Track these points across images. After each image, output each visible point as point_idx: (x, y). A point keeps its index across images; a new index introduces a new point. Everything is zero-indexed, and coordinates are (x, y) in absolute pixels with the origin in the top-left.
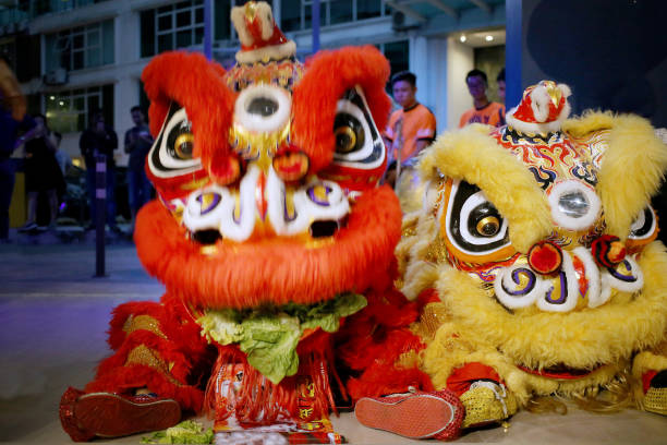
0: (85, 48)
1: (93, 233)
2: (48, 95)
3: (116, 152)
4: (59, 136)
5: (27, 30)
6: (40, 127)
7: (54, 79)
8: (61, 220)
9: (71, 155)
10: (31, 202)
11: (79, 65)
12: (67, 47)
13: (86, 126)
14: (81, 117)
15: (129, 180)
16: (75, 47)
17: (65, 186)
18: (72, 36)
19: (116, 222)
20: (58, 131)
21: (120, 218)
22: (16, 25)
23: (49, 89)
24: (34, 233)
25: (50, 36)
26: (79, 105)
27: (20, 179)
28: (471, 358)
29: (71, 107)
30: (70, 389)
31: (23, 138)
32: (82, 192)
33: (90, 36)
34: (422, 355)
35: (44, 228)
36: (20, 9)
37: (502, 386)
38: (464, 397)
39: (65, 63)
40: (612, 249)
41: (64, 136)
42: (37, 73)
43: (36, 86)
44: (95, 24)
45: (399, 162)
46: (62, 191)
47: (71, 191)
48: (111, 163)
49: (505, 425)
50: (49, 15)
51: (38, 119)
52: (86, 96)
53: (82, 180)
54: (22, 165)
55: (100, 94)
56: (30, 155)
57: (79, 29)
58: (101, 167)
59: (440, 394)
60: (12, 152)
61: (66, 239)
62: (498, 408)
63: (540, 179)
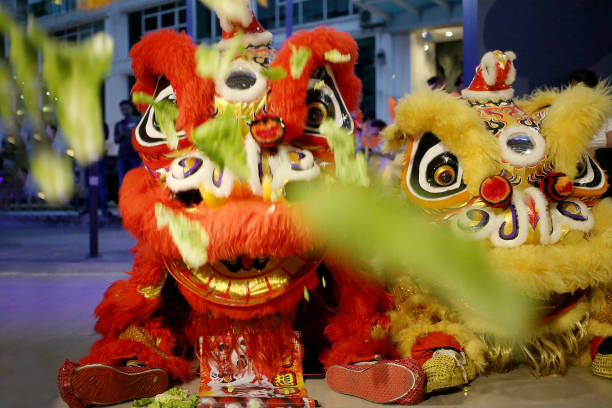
1: (87, 217)
15: (119, 168)
18: (66, 36)
19: (108, 207)
21: (111, 203)
28: (434, 329)
30: (67, 361)
33: (82, 36)
37: (462, 356)
38: (426, 365)
40: (559, 182)
44: (87, 26)
49: (466, 389)
50: (44, 17)
57: (73, 30)
62: (459, 375)
63: (490, 129)
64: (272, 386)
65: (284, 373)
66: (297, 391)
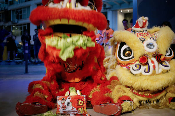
0: (23, 14)
1: (25, 62)
2: (13, 26)
3: (30, 41)
4: (16, 36)
5: (7, 9)
6: (11, 34)
7: (14, 22)
8: (16, 58)
9: (19, 41)
10: (8, 54)
11: (21, 18)
12: (18, 13)
13: (23, 34)
14: (22, 32)
15: (34, 48)
16: (20, 13)
17: (17, 49)
18: (19, 10)
19: (31, 59)
20: (16, 35)
21: (32, 58)
22: (5, 8)
23: (13, 24)
24: (9, 62)
25: (13, 11)
26: (21, 28)
27: (5, 48)
28: (124, 94)
29: (19, 29)
30: (18, 102)
31: (6, 37)
32: (22, 51)
33: (24, 11)
34: (111, 94)
35: (12, 61)
36: (5, 3)
37: (132, 102)
38: (122, 105)
39: (17, 18)
40: (161, 57)
41: (17, 36)
42: (10, 20)
43: (10, 24)
44: (25, 8)
45: (105, 43)
46: (16, 51)
47: (19, 51)
48: (29, 43)
49: (133, 112)
50: (13, 5)
51: (10, 32)
52: (23, 26)
53: (22, 48)
54: (6, 44)
55: (26, 26)
56: (8, 42)
57: (21, 9)
58: (27, 45)
59: (116, 104)
60: (3, 41)
61: (18, 63)
62: (131, 108)
63: (141, 40)
64: (77, 111)
65: (81, 107)
66: (85, 112)
